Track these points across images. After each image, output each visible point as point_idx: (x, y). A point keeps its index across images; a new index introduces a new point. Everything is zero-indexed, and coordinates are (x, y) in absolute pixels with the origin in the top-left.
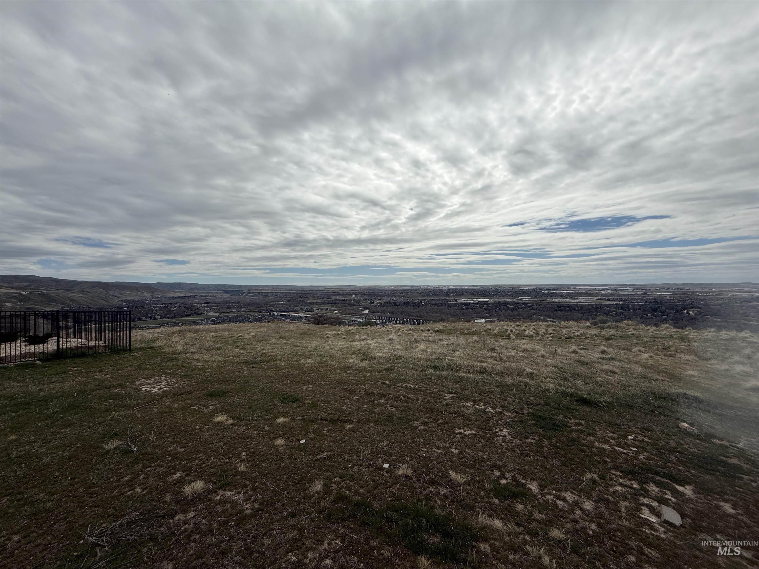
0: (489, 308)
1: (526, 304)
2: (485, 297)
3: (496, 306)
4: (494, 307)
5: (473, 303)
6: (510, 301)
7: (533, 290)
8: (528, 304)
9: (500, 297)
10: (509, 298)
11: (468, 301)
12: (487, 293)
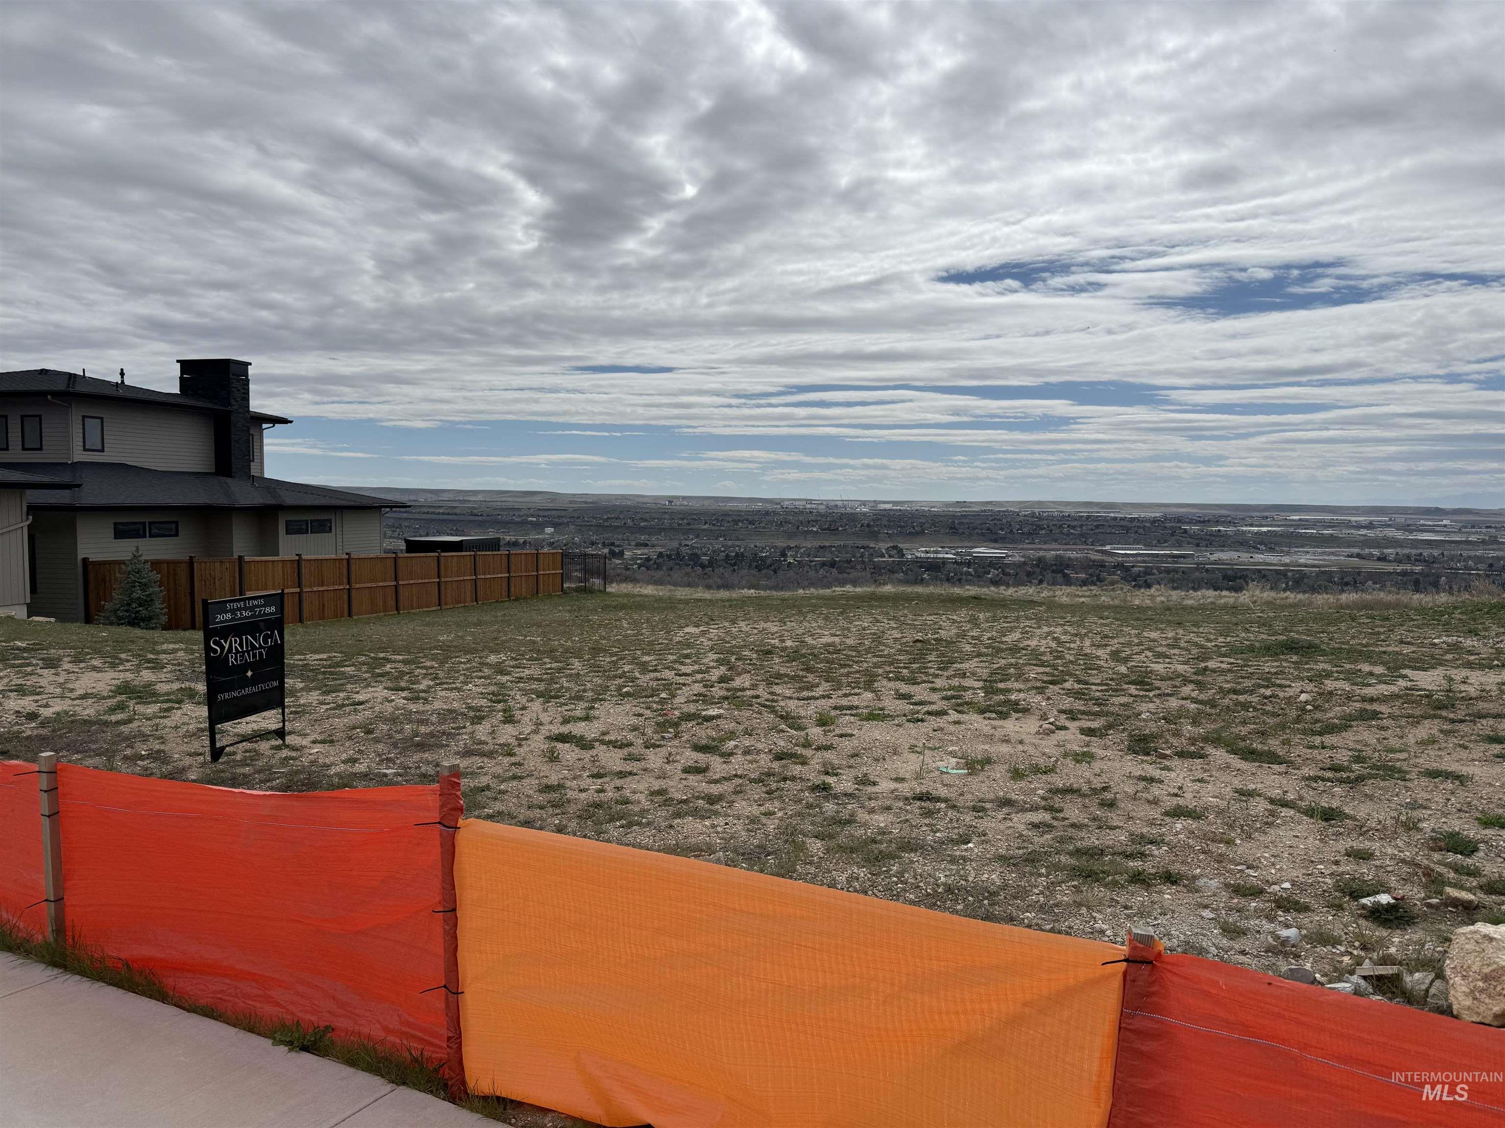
1: (1127, 569)
2: (995, 541)
3: (1029, 574)
4: (1023, 576)
5: (956, 562)
6: (1077, 558)
7: (1154, 521)
8: (1133, 566)
9: (1045, 543)
10: (1074, 547)
11: (941, 556)
12: (1002, 529)
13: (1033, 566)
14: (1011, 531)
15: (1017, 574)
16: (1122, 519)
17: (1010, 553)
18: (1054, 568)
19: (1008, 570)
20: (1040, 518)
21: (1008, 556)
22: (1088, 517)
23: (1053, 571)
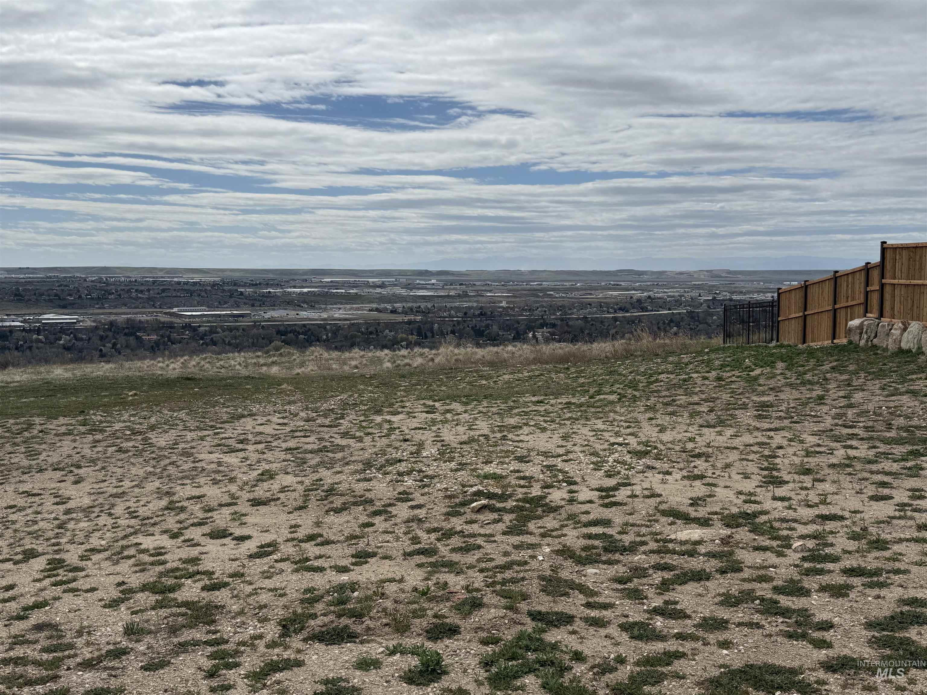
0: (79, 344)
1: (195, 329)
2: (64, 307)
3: (102, 338)
4: (96, 340)
5: (24, 330)
6: (148, 321)
7: (214, 285)
8: (199, 326)
9: (115, 307)
10: (143, 310)
11: (7, 324)
12: (71, 295)
13: (105, 330)
14: (80, 297)
15: (90, 339)
16: (186, 283)
17: (81, 318)
18: (126, 331)
19: (80, 335)
20: (107, 284)
21: (79, 321)
22: (154, 282)
23: (125, 334)
